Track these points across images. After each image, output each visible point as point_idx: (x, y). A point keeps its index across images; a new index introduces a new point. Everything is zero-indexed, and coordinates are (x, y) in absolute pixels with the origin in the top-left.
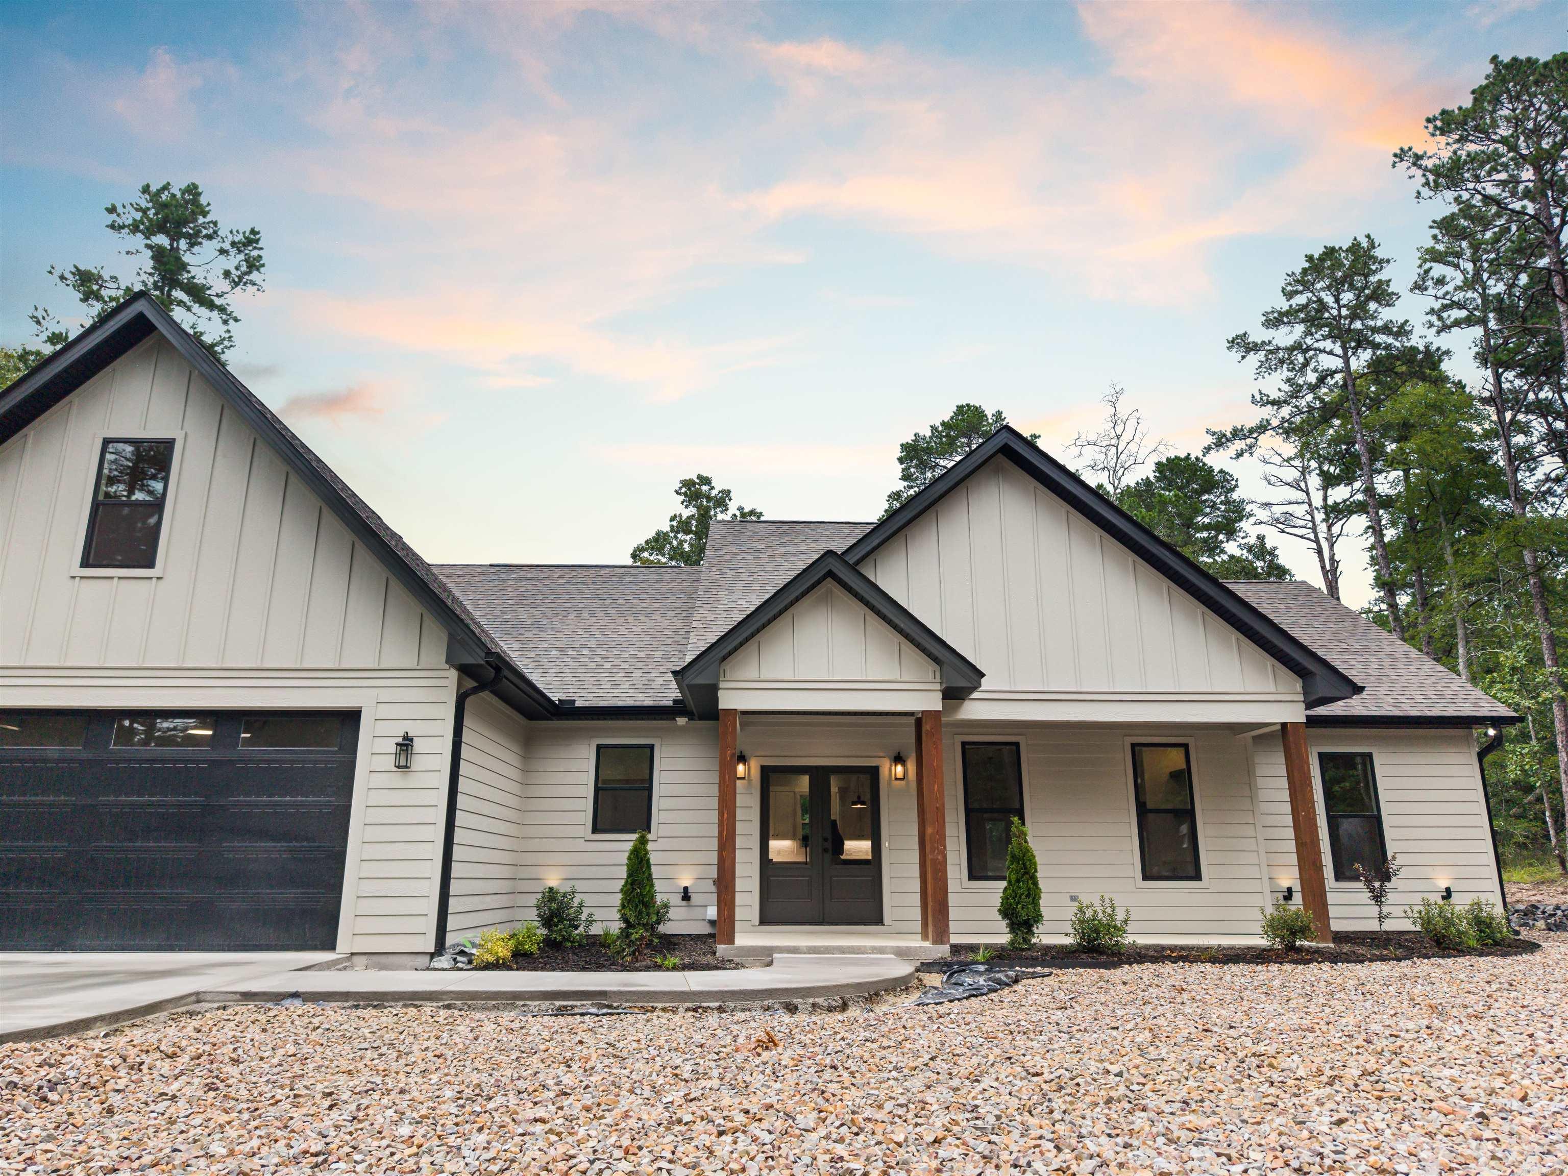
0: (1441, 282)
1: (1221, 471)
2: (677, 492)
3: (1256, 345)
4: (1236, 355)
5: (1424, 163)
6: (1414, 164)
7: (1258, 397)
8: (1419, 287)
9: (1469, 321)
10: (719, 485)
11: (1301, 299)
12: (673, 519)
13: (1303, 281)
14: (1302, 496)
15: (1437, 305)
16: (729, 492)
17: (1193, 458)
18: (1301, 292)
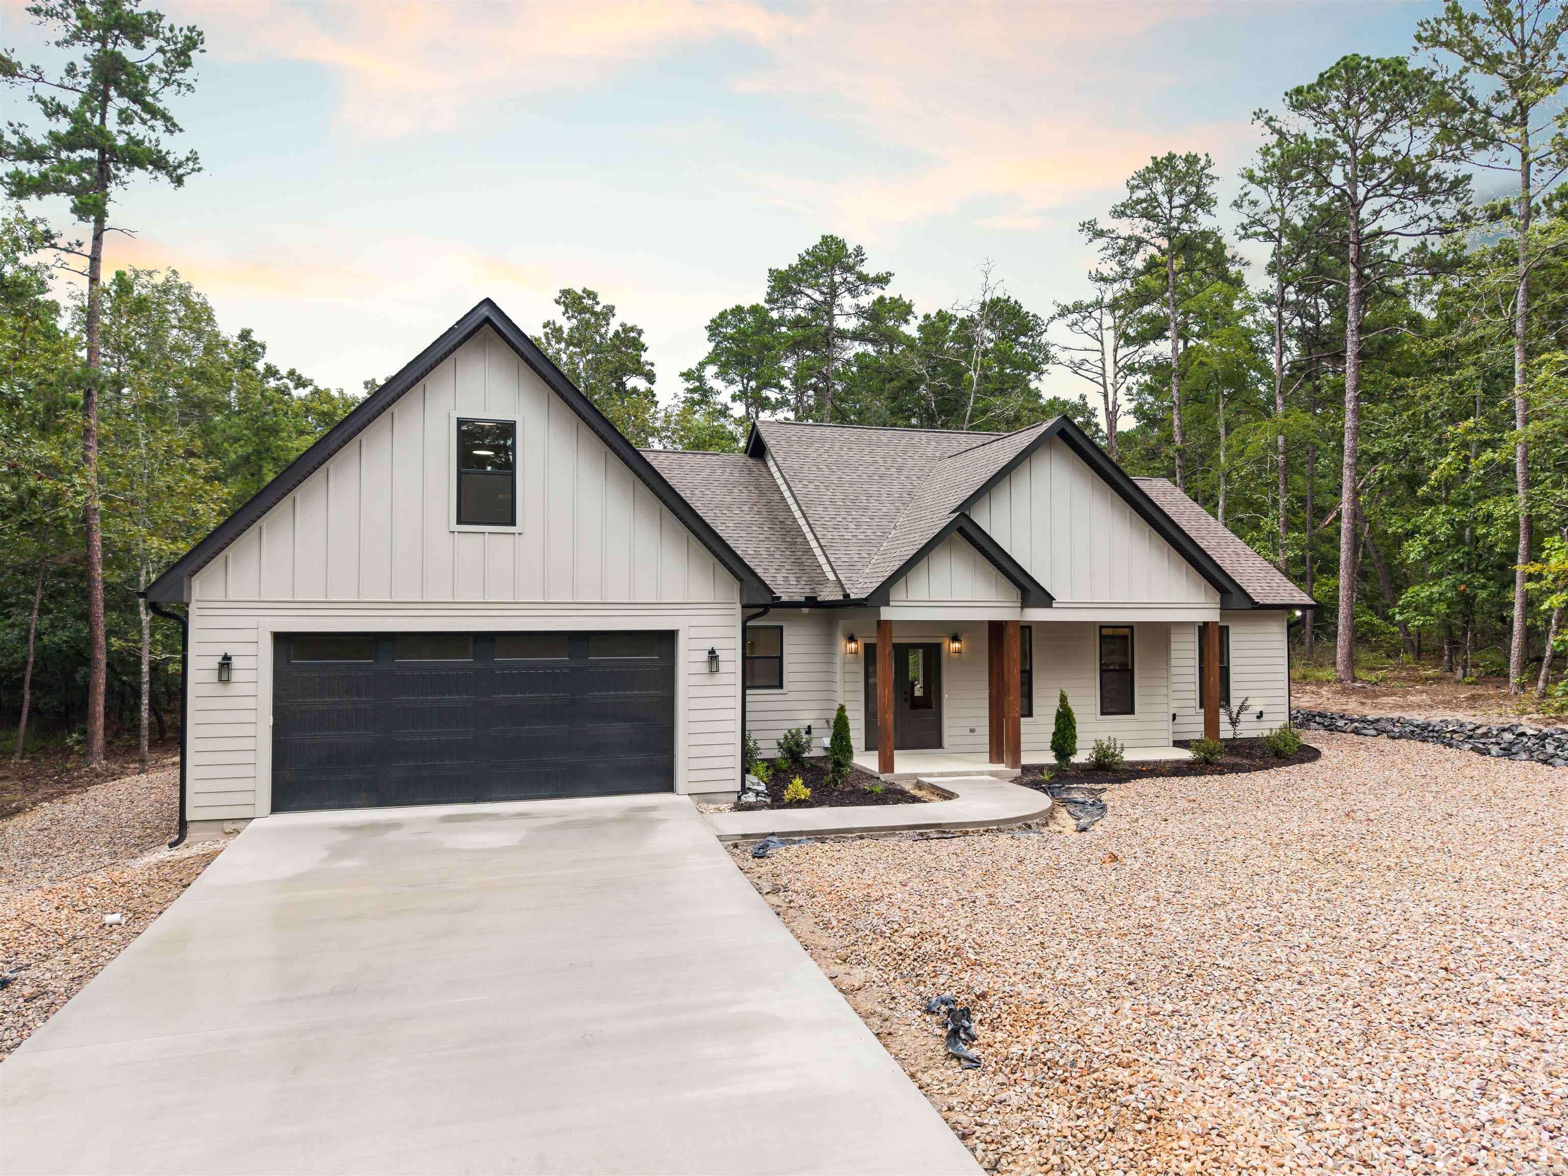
0: (1254, 203)
1: (1034, 316)
2: (557, 302)
3: (1102, 231)
4: (1085, 236)
5: (1273, 123)
6: (1267, 123)
7: (1094, 273)
8: (1237, 205)
9: (1269, 236)
10: (604, 300)
11: (1141, 194)
12: (545, 326)
13: (1145, 178)
14: (1098, 346)
15: (1246, 221)
16: (613, 307)
17: (1012, 301)
18: (1142, 188)
